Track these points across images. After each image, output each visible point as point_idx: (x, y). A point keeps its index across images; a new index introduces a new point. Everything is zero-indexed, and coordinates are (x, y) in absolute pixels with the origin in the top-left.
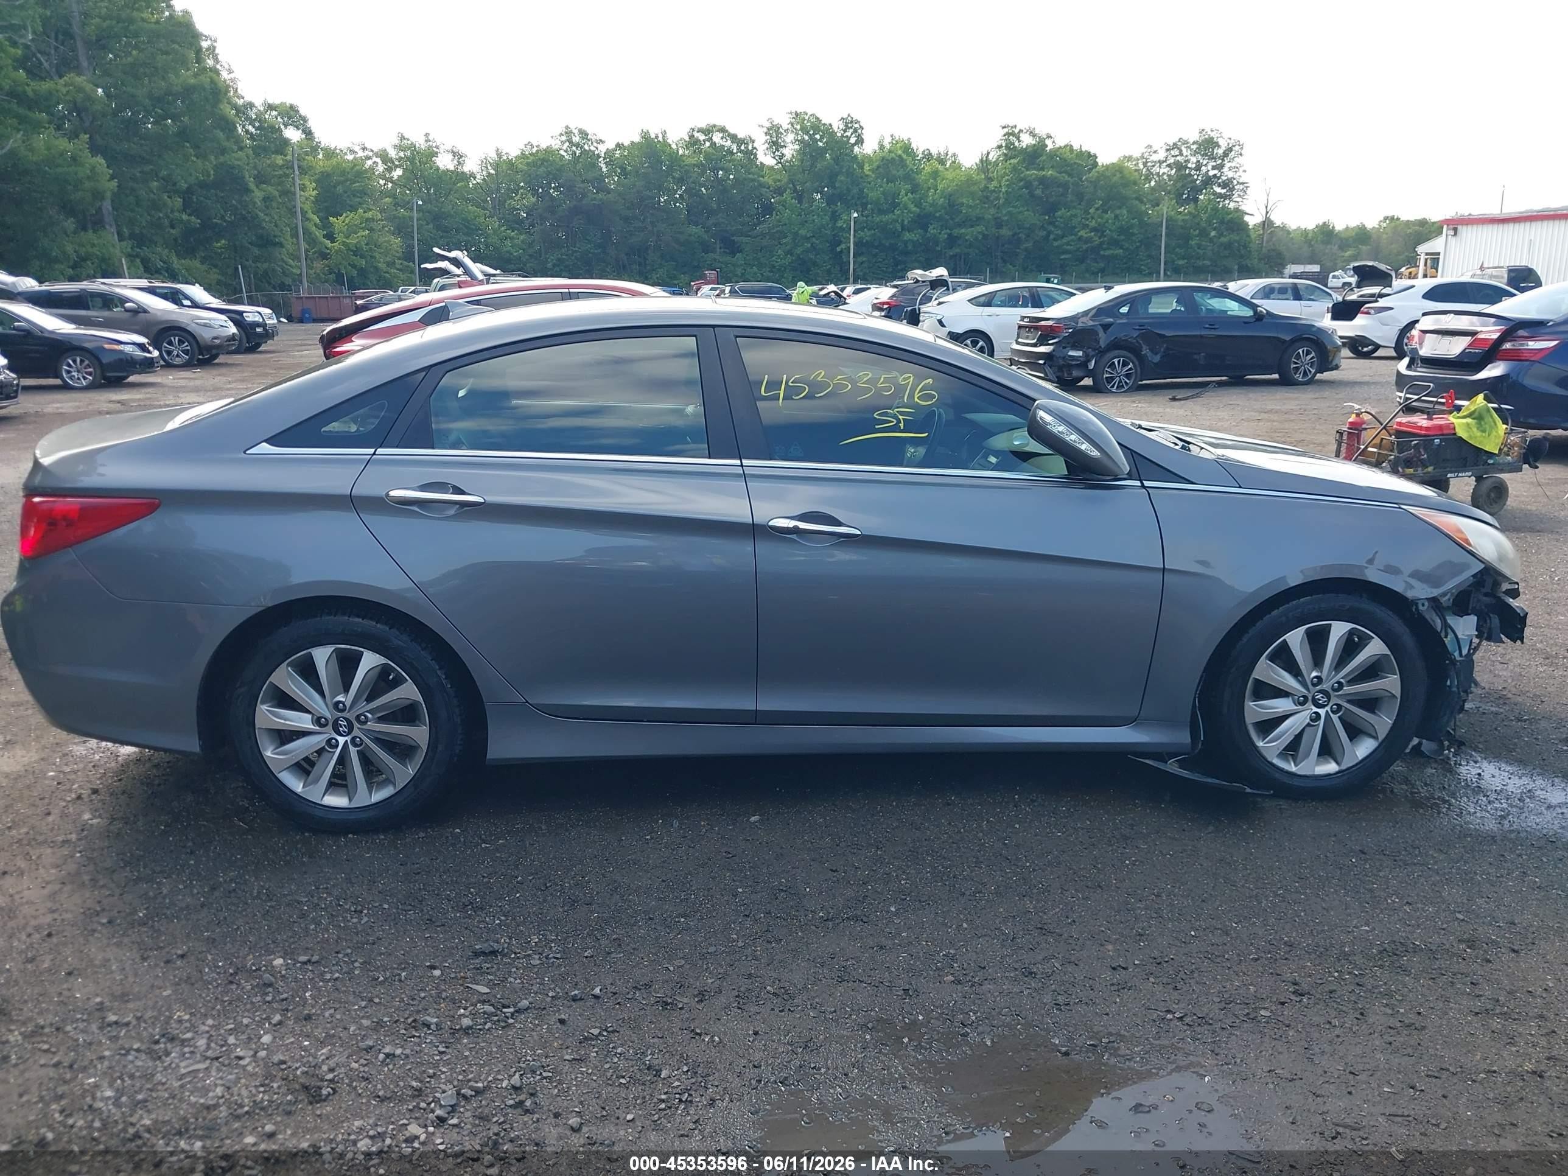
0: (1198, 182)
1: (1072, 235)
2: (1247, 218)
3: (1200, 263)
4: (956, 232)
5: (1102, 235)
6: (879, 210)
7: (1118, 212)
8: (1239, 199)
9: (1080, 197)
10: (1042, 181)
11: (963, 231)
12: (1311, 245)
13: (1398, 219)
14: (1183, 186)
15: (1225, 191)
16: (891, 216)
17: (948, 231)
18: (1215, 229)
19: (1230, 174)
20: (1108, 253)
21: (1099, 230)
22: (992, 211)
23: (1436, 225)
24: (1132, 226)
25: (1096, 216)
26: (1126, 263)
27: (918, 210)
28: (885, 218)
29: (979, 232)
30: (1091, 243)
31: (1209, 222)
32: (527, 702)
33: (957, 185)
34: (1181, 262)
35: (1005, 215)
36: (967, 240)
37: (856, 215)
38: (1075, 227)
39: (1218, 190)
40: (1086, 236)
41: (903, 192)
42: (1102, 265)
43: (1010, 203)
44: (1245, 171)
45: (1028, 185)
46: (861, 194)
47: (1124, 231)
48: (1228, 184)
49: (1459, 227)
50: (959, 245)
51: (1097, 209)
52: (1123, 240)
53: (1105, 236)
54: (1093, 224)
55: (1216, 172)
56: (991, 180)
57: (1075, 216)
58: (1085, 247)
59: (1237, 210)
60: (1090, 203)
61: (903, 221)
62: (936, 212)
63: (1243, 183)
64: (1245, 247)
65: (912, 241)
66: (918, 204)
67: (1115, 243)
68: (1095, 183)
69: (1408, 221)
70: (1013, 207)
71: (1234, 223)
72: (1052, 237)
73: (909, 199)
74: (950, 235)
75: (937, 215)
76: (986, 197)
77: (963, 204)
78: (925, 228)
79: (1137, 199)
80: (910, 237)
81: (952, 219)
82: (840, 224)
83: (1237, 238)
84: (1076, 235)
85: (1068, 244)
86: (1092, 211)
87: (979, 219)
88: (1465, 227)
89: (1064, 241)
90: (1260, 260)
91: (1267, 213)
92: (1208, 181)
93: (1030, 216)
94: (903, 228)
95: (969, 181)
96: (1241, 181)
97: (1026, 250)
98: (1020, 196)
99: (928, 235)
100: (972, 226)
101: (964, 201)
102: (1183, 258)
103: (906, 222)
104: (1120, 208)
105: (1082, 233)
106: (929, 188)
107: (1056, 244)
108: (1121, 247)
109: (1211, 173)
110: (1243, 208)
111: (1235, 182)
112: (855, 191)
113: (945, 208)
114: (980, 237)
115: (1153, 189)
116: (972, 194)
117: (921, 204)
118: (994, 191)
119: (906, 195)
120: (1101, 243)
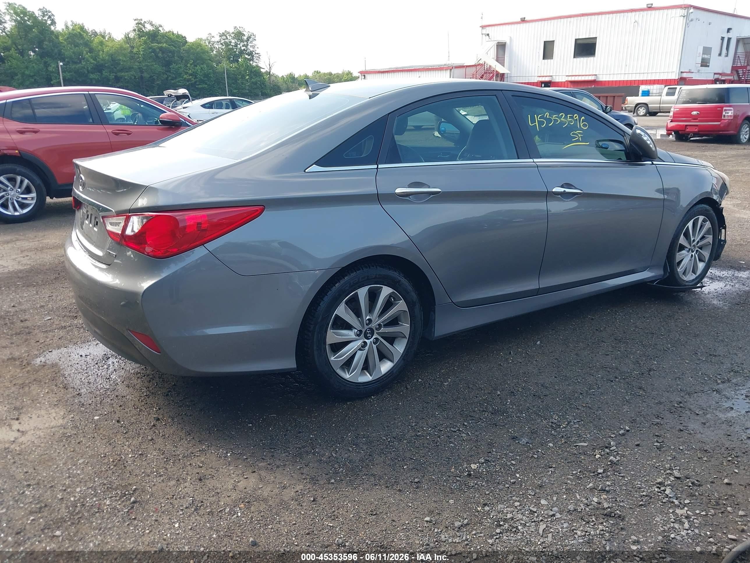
0: (237, 52)
1: (180, 77)
2: (262, 70)
3: (244, 91)
4: (119, 74)
5: (196, 78)
6: (73, 62)
7: (202, 66)
8: (257, 61)
9: (182, 58)
10: (161, 49)
11: (123, 74)
12: (286, 84)
13: (320, 72)
14: (230, 54)
15: (250, 57)
16: (80, 65)
17: (115, 74)
18: (248, 75)
19: (252, 49)
20: (200, 86)
21: (194, 75)
22: (137, 64)
23: (336, 75)
24: (210, 73)
25: (191, 68)
26: (209, 92)
27: (95, 62)
28: (78, 66)
29: (132, 75)
30: (191, 81)
31: (245, 71)
32: (452, 302)
33: (115, 49)
34: (235, 91)
35: (144, 66)
36: (126, 79)
37: (61, 64)
38: (181, 73)
39: (247, 56)
40: (187, 78)
41: (85, 52)
42: (198, 92)
43: (146, 60)
44: (258, 48)
45: (154, 51)
46: (60, 53)
47: (206, 75)
48: (251, 54)
49: (366, 75)
50: (122, 82)
51: (191, 64)
52: (206, 80)
53: (197, 78)
54: (190, 72)
55: (245, 48)
56: (133, 47)
57: (180, 67)
58: (188, 83)
59: (257, 66)
60: (187, 62)
61: (88, 67)
62: (106, 63)
63: (258, 54)
64: (263, 84)
65: (95, 79)
66: (95, 59)
67: (202, 82)
68: (188, 51)
69: (324, 73)
70: (148, 62)
71: (256, 72)
72: (170, 78)
73: (89, 56)
74: (116, 76)
75: (106, 65)
76: (133, 57)
77: (120, 60)
78: (100, 71)
79: (209, 60)
80: (93, 77)
81: (116, 68)
82: (50, 69)
83: (259, 79)
84: (182, 77)
85: (179, 82)
86: (189, 65)
87: (130, 69)
88: (368, 75)
89: (177, 80)
90: (270, 90)
91: (270, 68)
92: (242, 52)
93: (158, 68)
94: (88, 72)
95: (121, 47)
96: (256, 52)
97: (158, 84)
98: (151, 57)
99: (103, 76)
100: (127, 72)
101: (121, 58)
102: (236, 89)
103: (89, 69)
104: (202, 64)
105: (185, 76)
106: (99, 51)
107: (173, 82)
108: (206, 84)
109: (243, 48)
110: (259, 65)
111: (254, 53)
112: (56, 50)
113: (110, 62)
114: (133, 77)
115: (216, 55)
116: (125, 55)
117: (96, 59)
118: (136, 53)
119: (87, 54)
120: (196, 82)
